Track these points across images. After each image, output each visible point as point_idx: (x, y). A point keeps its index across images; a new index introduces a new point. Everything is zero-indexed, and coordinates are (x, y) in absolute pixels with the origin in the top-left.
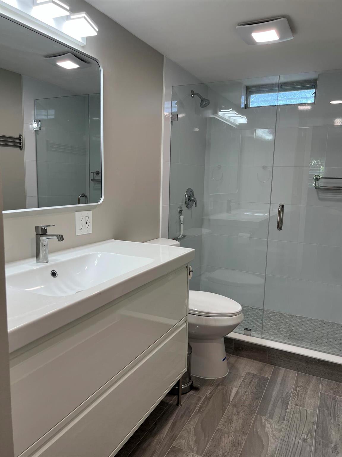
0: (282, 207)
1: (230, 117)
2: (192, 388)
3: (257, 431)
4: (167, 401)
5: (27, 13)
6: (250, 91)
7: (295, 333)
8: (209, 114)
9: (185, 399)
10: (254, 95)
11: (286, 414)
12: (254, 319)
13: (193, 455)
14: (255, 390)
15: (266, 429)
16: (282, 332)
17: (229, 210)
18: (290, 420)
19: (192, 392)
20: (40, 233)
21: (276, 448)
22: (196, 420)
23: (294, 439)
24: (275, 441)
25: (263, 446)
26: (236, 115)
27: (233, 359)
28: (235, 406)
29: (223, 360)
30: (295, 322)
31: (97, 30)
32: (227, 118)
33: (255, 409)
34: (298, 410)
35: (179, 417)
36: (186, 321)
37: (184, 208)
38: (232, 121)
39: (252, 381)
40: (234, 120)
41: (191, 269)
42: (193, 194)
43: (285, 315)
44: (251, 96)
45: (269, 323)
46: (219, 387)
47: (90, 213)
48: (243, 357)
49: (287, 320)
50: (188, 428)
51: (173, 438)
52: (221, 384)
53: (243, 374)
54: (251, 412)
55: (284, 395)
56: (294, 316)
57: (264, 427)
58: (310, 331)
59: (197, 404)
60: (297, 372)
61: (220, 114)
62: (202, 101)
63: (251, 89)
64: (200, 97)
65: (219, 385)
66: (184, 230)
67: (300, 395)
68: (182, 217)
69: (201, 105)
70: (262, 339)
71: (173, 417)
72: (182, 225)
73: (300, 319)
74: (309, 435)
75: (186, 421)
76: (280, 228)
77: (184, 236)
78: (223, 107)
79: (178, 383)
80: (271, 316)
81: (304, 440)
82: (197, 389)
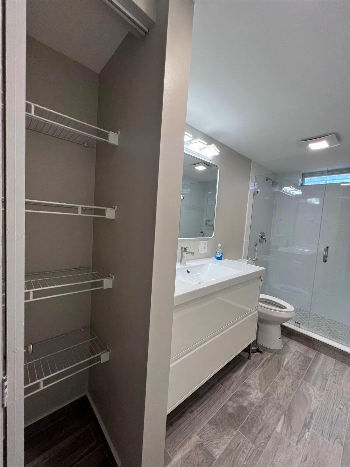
0: (328, 248)
1: (290, 191)
2: (258, 350)
3: (302, 390)
4: (242, 355)
5: (187, 147)
6: (305, 176)
7: (334, 333)
8: (276, 189)
9: (253, 356)
10: (308, 178)
11: (325, 386)
12: (303, 317)
13: (258, 392)
14: (302, 364)
15: (310, 392)
16: (323, 330)
17: (287, 246)
18: (329, 391)
19: (257, 353)
20: (183, 251)
21: (318, 407)
22: (260, 371)
23: (332, 405)
24: (317, 402)
25: (307, 403)
26: (294, 190)
27: (286, 339)
28: (287, 370)
29: (279, 339)
30: (334, 325)
31: (219, 152)
32: (288, 192)
33: (301, 377)
34: (336, 387)
35: (249, 366)
36: (257, 310)
37: (258, 243)
38: (292, 193)
39: (299, 357)
40: (293, 193)
41: (262, 280)
42: (264, 235)
43: (326, 319)
44: (306, 179)
45: (313, 322)
46: (276, 355)
47: (207, 242)
48: (294, 340)
49: (328, 323)
50: (255, 374)
51: (245, 377)
52: (277, 353)
53: (293, 351)
54: (299, 378)
55: (325, 372)
56: (333, 321)
57: (308, 390)
58: (346, 334)
59: (261, 361)
60: (335, 360)
61: (284, 189)
62: (273, 183)
63: (306, 175)
64: (272, 181)
65: (275, 353)
66: (257, 256)
67: (337, 376)
68: (256, 248)
69: (272, 185)
70: (308, 331)
71: (246, 365)
72: (256, 253)
73: (338, 324)
74: (345, 407)
75: (254, 370)
76: (325, 261)
77: (257, 259)
78: (286, 185)
79: (249, 346)
80: (315, 318)
81: (340, 409)
82: (261, 352)
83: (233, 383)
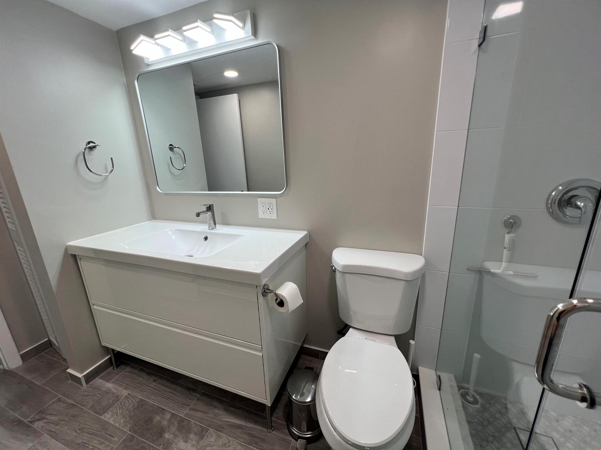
51: (219, 428)
66: (508, 263)
68: (508, 237)
83: (203, 412)
